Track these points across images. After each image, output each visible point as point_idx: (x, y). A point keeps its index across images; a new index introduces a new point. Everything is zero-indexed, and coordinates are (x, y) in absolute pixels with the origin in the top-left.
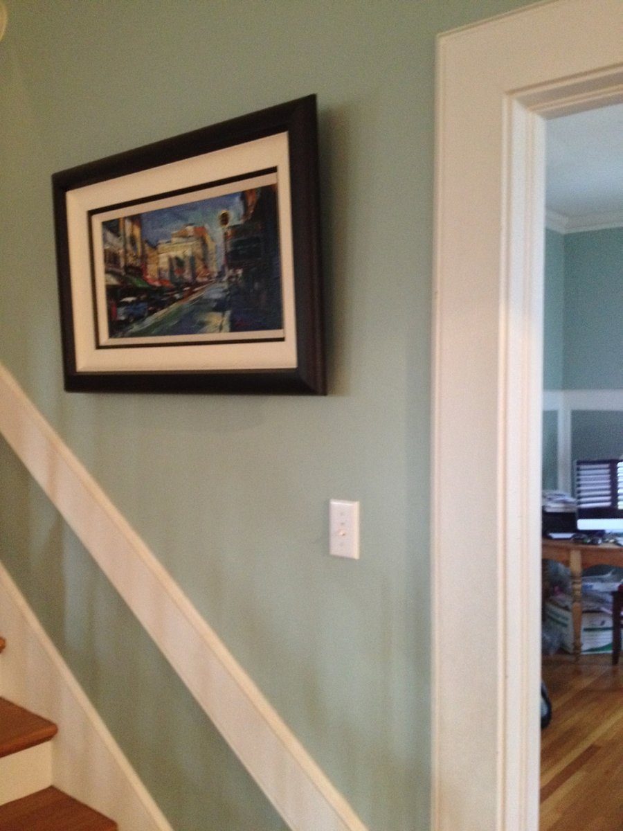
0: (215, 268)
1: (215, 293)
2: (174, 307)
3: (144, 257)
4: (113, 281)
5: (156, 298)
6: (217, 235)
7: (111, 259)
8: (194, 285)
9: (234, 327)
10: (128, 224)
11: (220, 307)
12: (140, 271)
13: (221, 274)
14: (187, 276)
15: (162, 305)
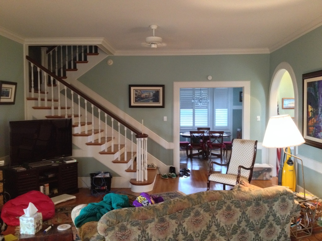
0: (151, 96)
1: (151, 99)
2: (145, 100)
3: (141, 94)
4: (136, 96)
5: (142, 98)
6: (152, 94)
7: (136, 94)
8: (148, 98)
9: (153, 102)
10: (139, 91)
11: (152, 100)
12: (140, 96)
13: (152, 97)
14: (147, 97)
15: (143, 99)
